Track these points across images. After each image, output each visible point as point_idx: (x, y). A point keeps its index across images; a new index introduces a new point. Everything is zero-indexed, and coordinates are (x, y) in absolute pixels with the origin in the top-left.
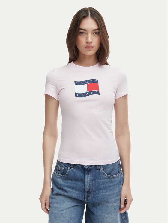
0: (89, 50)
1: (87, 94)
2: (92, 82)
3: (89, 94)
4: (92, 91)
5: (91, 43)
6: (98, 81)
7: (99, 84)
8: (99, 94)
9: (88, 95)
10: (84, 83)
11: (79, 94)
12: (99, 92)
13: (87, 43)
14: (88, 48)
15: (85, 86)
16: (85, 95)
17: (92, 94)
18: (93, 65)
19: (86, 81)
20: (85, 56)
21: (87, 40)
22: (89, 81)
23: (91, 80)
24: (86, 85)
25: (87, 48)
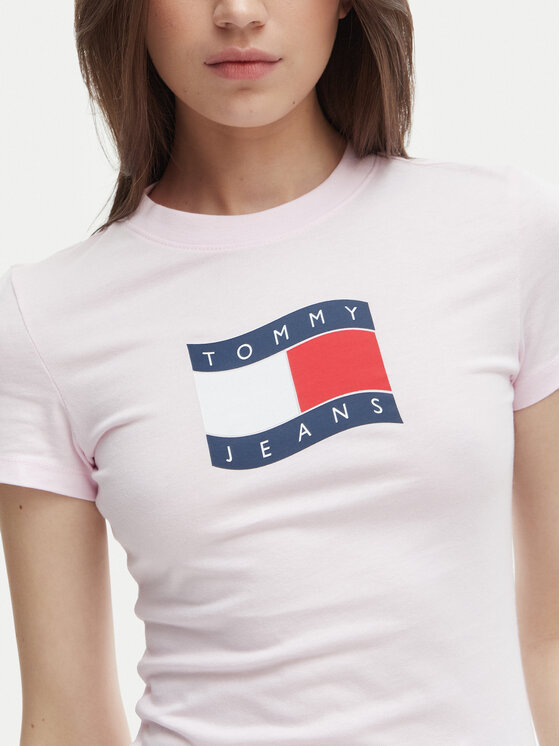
0: (244, 90)
1: (304, 431)
2: (320, 327)
3: (320, 425)
4: (338, 404)
5: (257, 27)
6: (363, 308)
7: (377, 332)
8: (392, 415)
9: (308, 442)
10: (261, 343)
11: (236, 443)
12: (388, 402)
13: (225, 30)
14: (232, 69)
15: (277, 368)
16: (283, 442)
17: (344, 425)
18: (304, 187)
19: (277, 324)
20: (229, 136)
21: (219, 9)
22: (297, 322)
23: (314, 308)
24: (280, 362)
25: (227, 76)
